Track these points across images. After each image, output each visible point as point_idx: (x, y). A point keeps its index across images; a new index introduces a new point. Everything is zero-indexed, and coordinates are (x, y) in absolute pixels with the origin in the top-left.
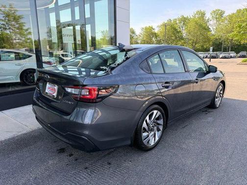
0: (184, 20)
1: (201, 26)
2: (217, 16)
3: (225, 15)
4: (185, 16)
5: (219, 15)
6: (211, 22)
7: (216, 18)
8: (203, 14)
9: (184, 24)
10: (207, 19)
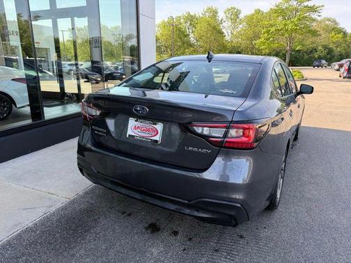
0: (191, 19)
1: (214, 28)
2: (233, 17)
3: (242, 16)
4: (192, 14)
5: (234, 15)
6: (225, 24)
7: (231, 19)
8: (215, 13)
9: (191, 24)
10: (220, 19)
